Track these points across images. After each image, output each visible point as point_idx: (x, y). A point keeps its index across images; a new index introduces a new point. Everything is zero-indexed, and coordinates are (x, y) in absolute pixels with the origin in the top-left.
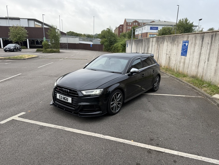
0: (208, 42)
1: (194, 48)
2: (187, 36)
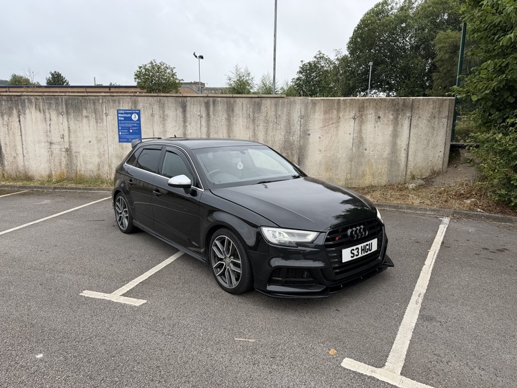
0: (199, 114)
1: (164, 124)
2: (128, 99)
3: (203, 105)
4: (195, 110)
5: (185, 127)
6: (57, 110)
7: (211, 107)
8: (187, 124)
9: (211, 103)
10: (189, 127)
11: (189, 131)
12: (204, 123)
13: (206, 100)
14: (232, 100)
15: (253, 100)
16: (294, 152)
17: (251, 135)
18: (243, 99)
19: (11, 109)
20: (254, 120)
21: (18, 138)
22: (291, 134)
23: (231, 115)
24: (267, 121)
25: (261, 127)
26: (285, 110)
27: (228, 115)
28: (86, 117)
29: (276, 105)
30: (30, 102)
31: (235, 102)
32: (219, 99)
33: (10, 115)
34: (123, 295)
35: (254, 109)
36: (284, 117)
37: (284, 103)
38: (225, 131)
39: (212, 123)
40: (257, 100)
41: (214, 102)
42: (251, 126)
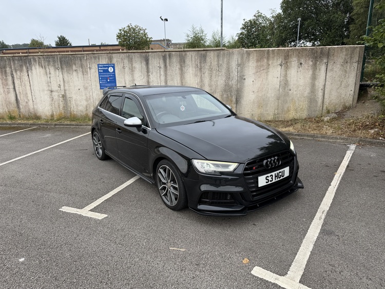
0: (158, 65)
1: (132, 75)
2: (105, 56)
3: (162, 58)
4: (155, 62)
5: (148, 76)
6: (55, 66)
7: (168, 59)
8: (150, 74)
9: (168, 56)
10: (151, 76)
11: (151, 79)
12: (162, 73)
13: (164, 54)
14: (184, 53)
15: (200, 52)
16: (233, 94)
17: (199, 80)
18: (192, 52)
19: (21, 66)
20: (201, 69)
21: (28, 88)
22: (231, 79)
23: (183, 66)
24: (211, 70)
25: (207, 74)
26: (225, 60)
27: (181, 66)
28: (75, 70)
29: (218, 56)
30: (35, 60)
31: (186, 55)
32: (174, 53)
33: (21, 71)
34: (91, 210)
35: (201, 60)
36: (225, 66)
37: (224, 54)
38: (179, 78)
39: (169, 72)
40: (203, 52)
41: (170, 56)
42: (199, 74)
